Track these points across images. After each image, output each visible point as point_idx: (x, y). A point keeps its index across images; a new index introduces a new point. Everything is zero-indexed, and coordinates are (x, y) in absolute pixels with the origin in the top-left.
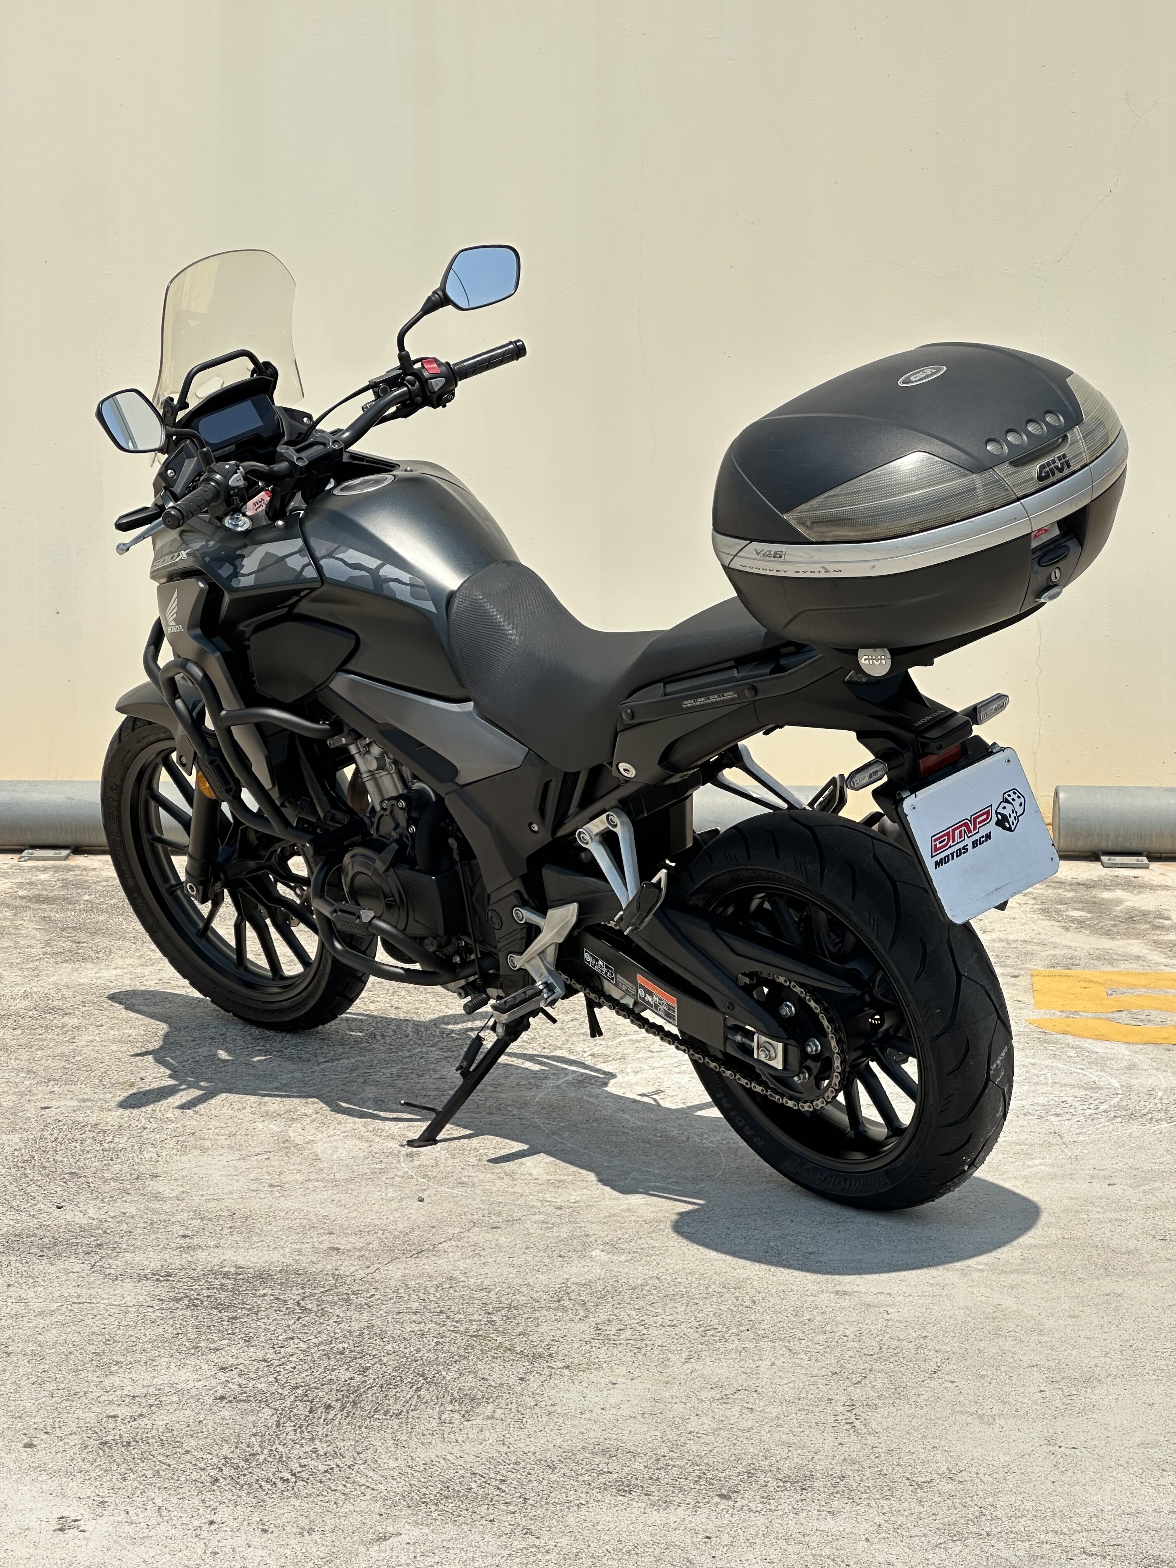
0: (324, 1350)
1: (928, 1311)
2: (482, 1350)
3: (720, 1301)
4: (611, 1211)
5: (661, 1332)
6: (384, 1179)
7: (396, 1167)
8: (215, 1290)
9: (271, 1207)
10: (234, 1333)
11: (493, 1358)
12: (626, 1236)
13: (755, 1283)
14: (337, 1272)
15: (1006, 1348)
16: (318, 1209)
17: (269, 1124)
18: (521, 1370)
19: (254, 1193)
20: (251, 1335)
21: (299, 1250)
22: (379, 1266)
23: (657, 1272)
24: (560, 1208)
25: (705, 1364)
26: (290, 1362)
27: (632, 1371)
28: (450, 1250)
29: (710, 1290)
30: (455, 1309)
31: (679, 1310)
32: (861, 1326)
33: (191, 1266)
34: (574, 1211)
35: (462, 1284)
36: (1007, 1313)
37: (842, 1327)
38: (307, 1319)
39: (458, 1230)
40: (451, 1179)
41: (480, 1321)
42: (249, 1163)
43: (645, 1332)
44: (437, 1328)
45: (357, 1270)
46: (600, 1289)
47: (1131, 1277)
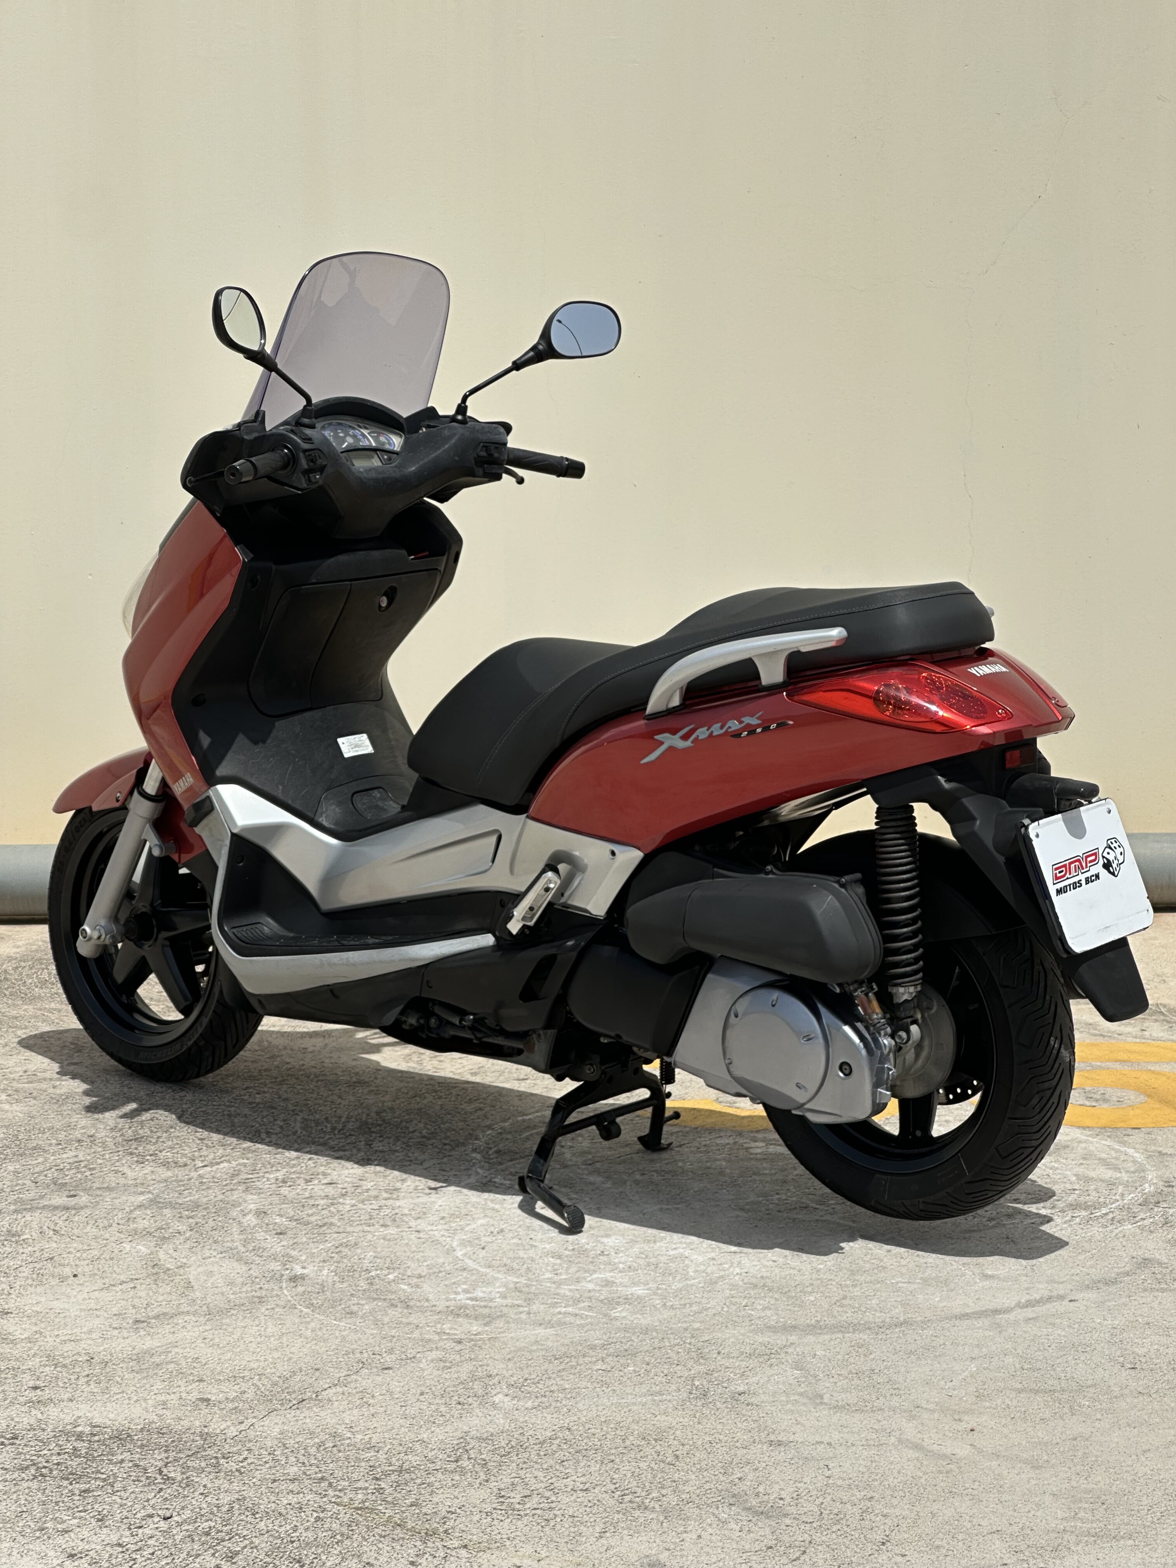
0: (187, 1530)
1: (874, 1464)
2: (368, 1527)
3: (638, 1456)
4: (517, 1344)
5: (573, 1498)
6: (263, 1310)
7: (277, 1295)
8: (66, 1456)
9: (134, 1349)
10: (86, 1511)
11: (381, 1536)
12: (533, 1376)
13: (678, 1433)
14: (206, 1430)
15: (962, 1510)
16: (188, 1350)
17: (138, 1244)
18: (412, 1552)
19: (117, 1331)
20: (105, 1512)
21: (164, 1403)
22: (254, 1420)
23: (567, 1421)
24: (459, 1342)
25: (622, 1538)
26: (149, 1546)
27: (538, 1550)
28: (334, 1399)
29: (628, 1443)
30: (338, 1474)
31: (593, 1469)
32: (799, 1485)
33: (40, 1426)
34: (475, 1345)
35: (348, 1441)
36: (962, 1464)
37: (776, 1487)
38: (169, 1491)
39: (345, 1373)
40: (339, 1308)
41: (366, 1488)
42: (113, 1293)
43: (554, 1498)
44: (318, 1499)
45: (229, 1427)
46: (503, 1444)
47: (1099, 1416)
